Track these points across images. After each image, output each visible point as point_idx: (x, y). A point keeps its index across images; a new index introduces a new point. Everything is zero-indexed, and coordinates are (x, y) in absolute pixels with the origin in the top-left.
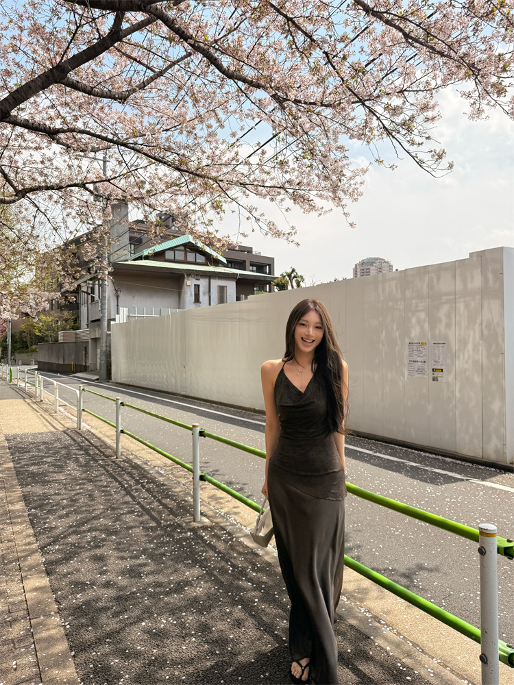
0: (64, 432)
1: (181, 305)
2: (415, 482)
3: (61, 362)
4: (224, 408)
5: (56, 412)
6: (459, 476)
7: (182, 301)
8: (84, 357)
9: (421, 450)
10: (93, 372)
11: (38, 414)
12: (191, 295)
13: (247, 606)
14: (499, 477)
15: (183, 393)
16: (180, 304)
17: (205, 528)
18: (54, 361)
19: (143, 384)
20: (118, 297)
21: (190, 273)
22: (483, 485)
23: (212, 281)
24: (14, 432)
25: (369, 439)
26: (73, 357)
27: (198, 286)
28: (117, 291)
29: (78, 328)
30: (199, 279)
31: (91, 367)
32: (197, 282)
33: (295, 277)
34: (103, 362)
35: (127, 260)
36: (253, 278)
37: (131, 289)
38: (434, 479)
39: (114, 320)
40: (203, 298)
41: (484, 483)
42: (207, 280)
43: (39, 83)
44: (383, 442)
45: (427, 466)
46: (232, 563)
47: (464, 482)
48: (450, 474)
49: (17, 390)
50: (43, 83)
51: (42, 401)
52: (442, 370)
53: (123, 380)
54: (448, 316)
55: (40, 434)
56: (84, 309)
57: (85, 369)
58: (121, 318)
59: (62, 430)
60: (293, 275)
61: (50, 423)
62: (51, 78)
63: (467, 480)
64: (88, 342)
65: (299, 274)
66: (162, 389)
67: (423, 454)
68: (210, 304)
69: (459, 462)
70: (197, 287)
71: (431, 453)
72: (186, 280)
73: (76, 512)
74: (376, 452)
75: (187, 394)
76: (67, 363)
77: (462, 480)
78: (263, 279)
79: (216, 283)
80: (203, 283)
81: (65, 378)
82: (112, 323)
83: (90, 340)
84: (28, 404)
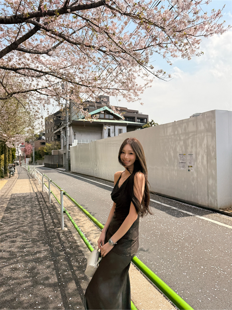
1: (102, 138)
2: (169, 216)
3: (53, 164)
5: (38, 184)
6: (191, 214)
7: (102, 135)
8: (61, 161)
10: (64, 168)
12: (106, 133)
14: (210, 215)
15: (96, 176)
18: (50, 163)
19: (82, 172)
20: (75, 135)
21: (106, 124)
22: (199, 218)
23: (116, 127)
24: (16, 192)
26: (58, 161)
28: (74, 132)
29: (60, 149)
30: (110, 126)
31: (64, 166)
32: (109, 128)
33: (153, 124)
34: (67, 163)
35: (79, 119)
36: (134, 125)
37: (80, 132)
38: (178, 215)
39: (72, 145)
40: (112, 135)
41: (202, 217)
42: (114, 127)
43: (6, 50)
45: (180, 209)
47: (192, 217)
48: (188, 213)
49: (29, 175)
50: (8, 50)
51: (36, 180)
52: (192, 166)
53: (75, 171)
56: (62, 140)
57: (61, 166)
58: (75, 143)
59: (36, 192)
61: (33, 189)
63: (194, 216)
64: (63, 155)
66: (89, 175)
68: (115, 136)
70: (109, 130)
71: (187, 204)
72: (104, 127)
74: (162, 203)
75: (98, 177)
76: (55, 164)
78: (139, 125)
80: (112, 128)
81: (53, 170)
83: (63, 154)
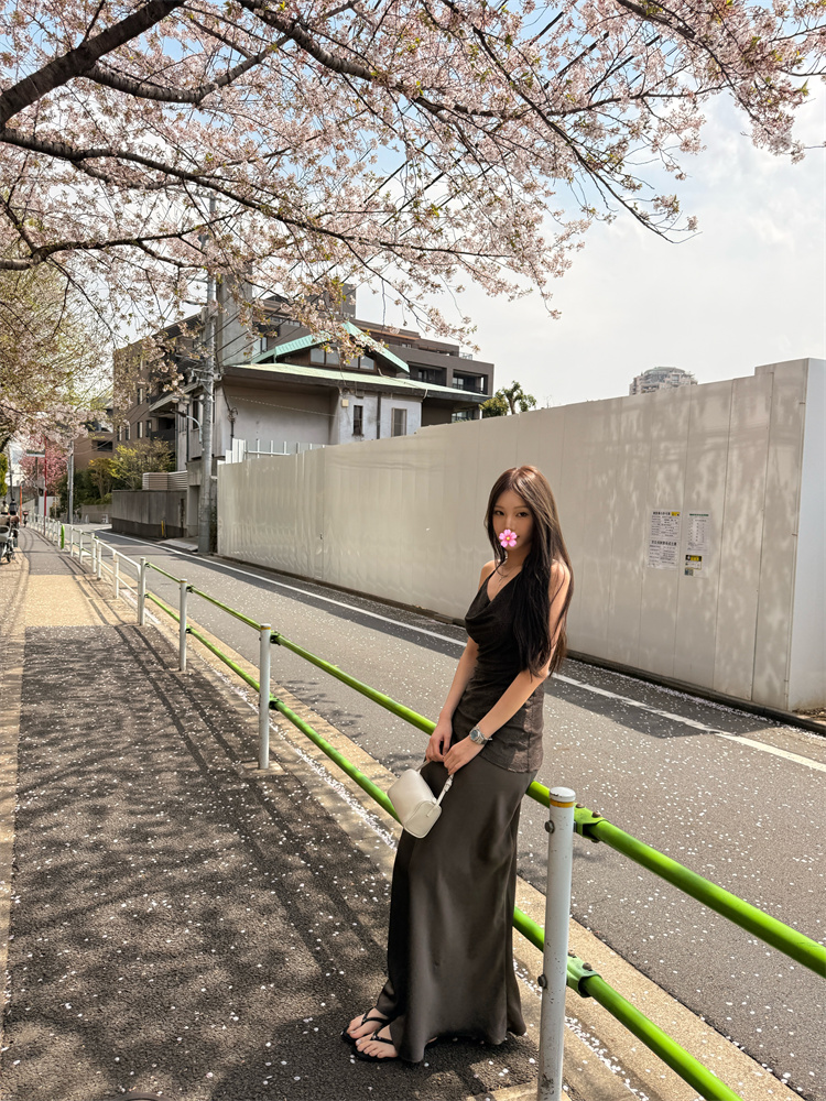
0: (116, 628)
1: (332, 441)
2: (626, 731)
3: (146, 521)
4: (374, 603)
5: (114, 597)
6: (701, 726)
7: (334, 428)
8: (179, 515)
9: (659, 684)
10: (191, 539)
11: (88, 599)
12: (349, 422)
13: (286, 893)
14: (767, 732)
15: (319, 578)
16: (330, 438)
17: (271, 779)
18: (135, 518)
19: (262, 561)
20: (232, 422)
21: (350, 387)
22: (734, 742)
23: (383, 400)
24: (41, 624)
25: (584, 662)
26: (164, 513)
27: (361, 407)
28: (231, 412)
29: (173, 468)
30: (362, 398)
31: (190, 531)
32: (359, 402)
33: (519, 398)
34: (204, 524)
35: (248, 363)
36: (450, 397)
37: (254, 411)
38: (659, 729)
39: (223, 458)
40: (368, 428)
41: (739, 739)
42: (376, 399)
43: (50, 76)
44: (604, 668)
45: (658, 707)
46: (289, 830)
47: (706, 736)
48: (689, 722)
49: (68, 561)
50: (55, 76)
51: (99, 579)
52: (700, 558)
53: (235, 553)
54: (713, 470)
55: (77, 628)
56: (182, 439)
57: (180, 533)
58: (234, 454)
59: (114, 624)
60: (515, 394)
61: (99, 613)
62: (68, 68)
63: (712, 733)
64: (185, 491)
65: (526, 393)
66: (288, 571)
67: (660, 689)
68: (378, 437)
69: (714, 705)
70: (359, 410)
71: (674, 689)
72: (340, 398)
73: (89, 744)
74: (584, 683)
75: (324, 580)
76: (154, 522)
77: (704, 732)
78: (466, 400)
79: (389, 404)
80: (368, 403)
81: (148, 546)
82: (219, 462)
83: (188, 489)
84: (78, 583)
